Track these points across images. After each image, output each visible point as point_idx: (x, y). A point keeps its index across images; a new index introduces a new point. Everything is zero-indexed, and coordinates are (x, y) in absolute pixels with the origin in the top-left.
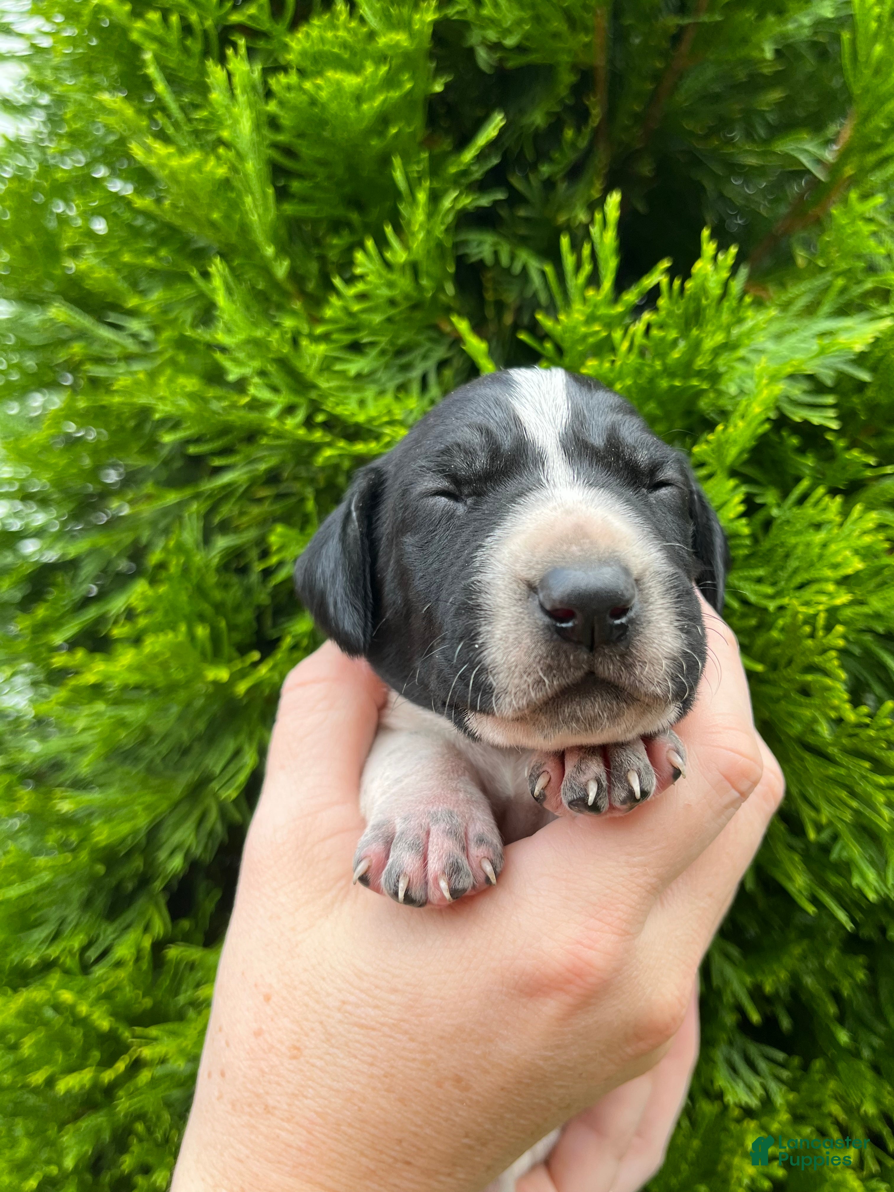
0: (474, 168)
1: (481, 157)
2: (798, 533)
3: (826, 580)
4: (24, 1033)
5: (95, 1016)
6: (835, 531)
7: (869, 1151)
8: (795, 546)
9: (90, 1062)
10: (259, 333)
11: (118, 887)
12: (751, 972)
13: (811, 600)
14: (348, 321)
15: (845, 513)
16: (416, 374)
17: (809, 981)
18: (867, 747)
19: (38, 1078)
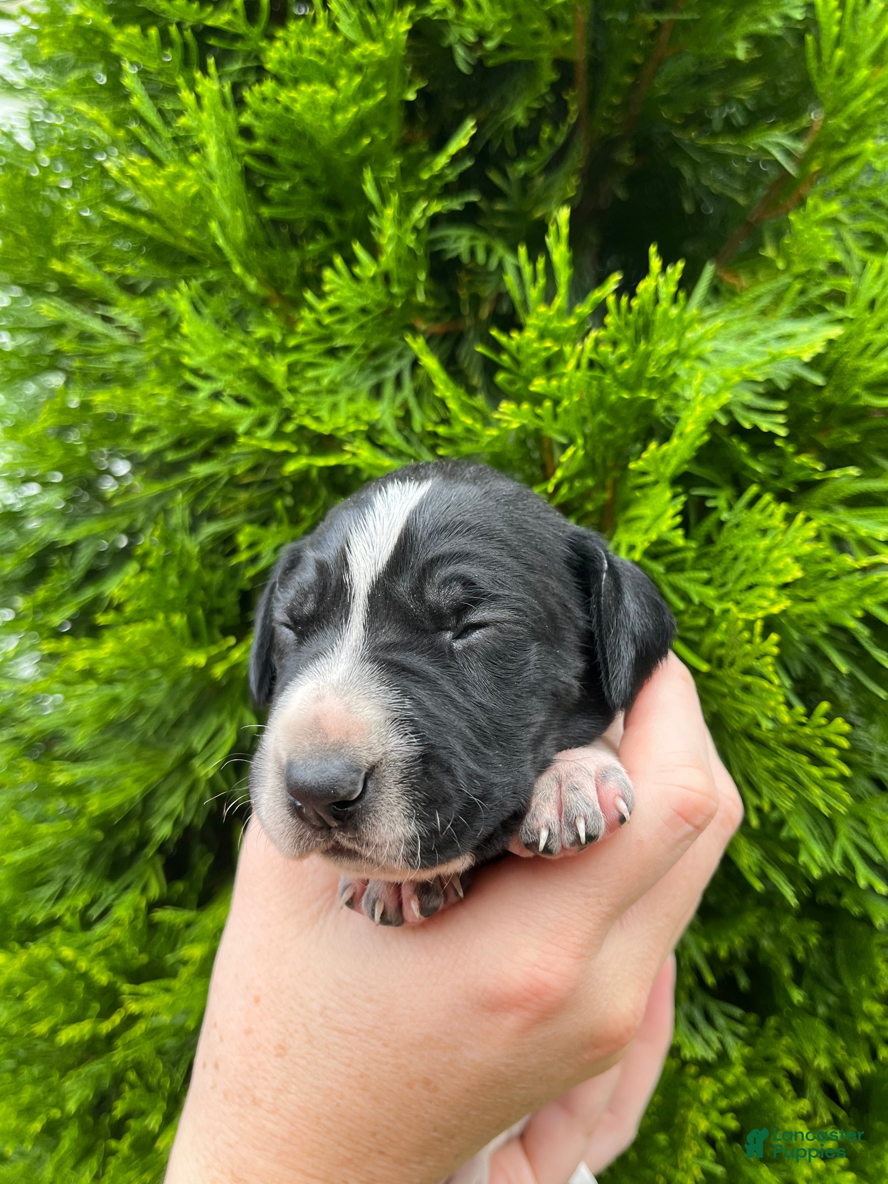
0: (447, 171)
1: (455, 159)
2: (745, 538)
3: (768, 585)
4: (27, 987)
5: (94, 971)
6: (780, 538)
7: (822, 1100)
8: (744, 549)
9: (90, 1013)
10: (230, 346)
11: (119, 848)
12: (708, 937)
13: (754, 604)
14: (319, 332)
15: (789, 518)
16: (390, 374)
17: (766, 944)
18: (804, 743)
19: (42, 1028)
